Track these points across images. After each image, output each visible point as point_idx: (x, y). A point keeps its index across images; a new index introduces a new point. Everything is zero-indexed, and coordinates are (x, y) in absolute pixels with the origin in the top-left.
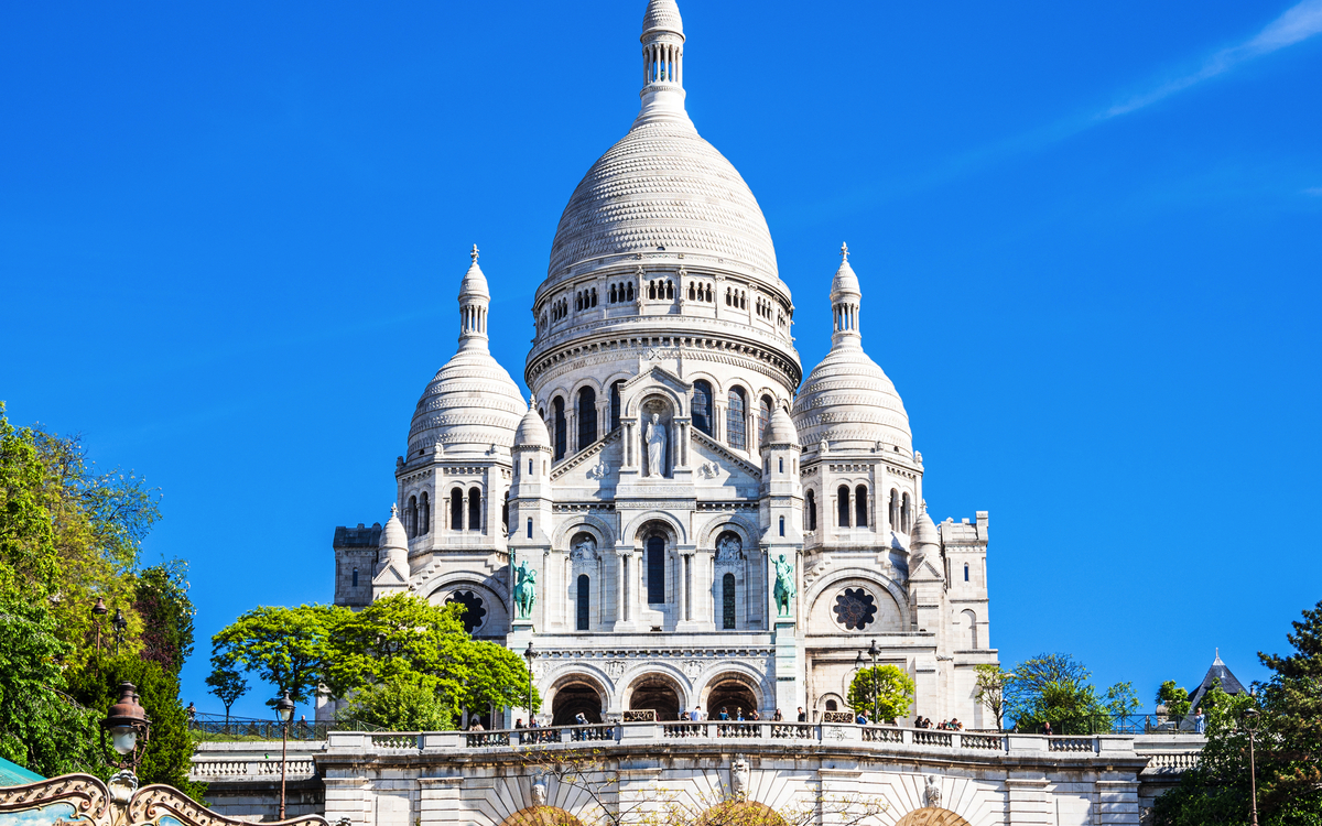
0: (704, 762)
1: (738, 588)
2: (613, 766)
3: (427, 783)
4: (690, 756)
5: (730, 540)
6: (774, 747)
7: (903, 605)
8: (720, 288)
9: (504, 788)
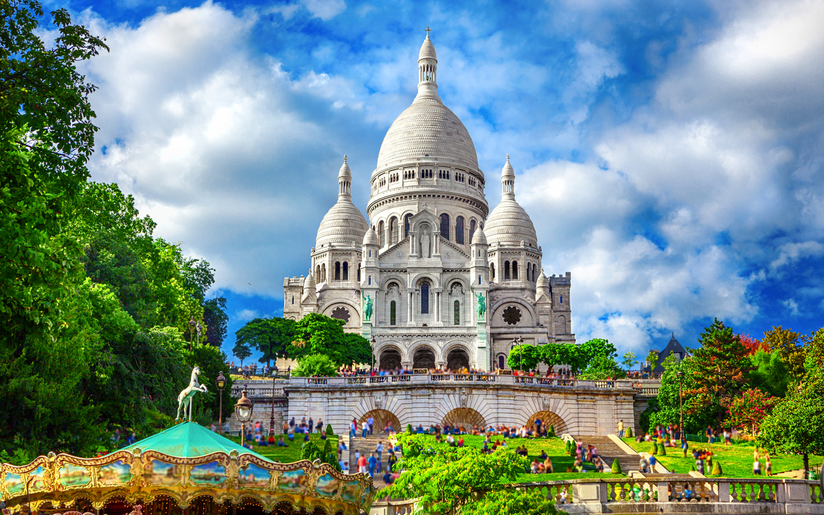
0: (449, 391)
1: (461, 307)
2: (410, 392)
3: (331, 399)
4: (442, 388)
5: (457, 286)
6: (478, 385)
7: (533, 314)
8: (453, 174)
9: (364, 402)
